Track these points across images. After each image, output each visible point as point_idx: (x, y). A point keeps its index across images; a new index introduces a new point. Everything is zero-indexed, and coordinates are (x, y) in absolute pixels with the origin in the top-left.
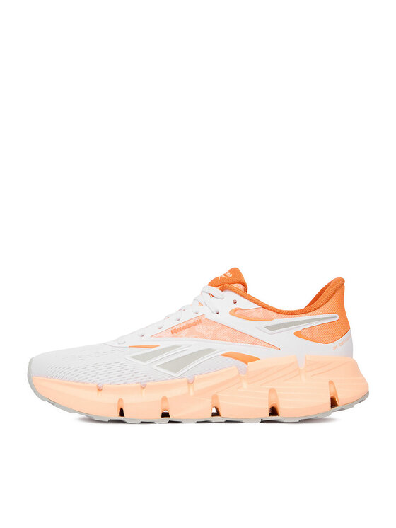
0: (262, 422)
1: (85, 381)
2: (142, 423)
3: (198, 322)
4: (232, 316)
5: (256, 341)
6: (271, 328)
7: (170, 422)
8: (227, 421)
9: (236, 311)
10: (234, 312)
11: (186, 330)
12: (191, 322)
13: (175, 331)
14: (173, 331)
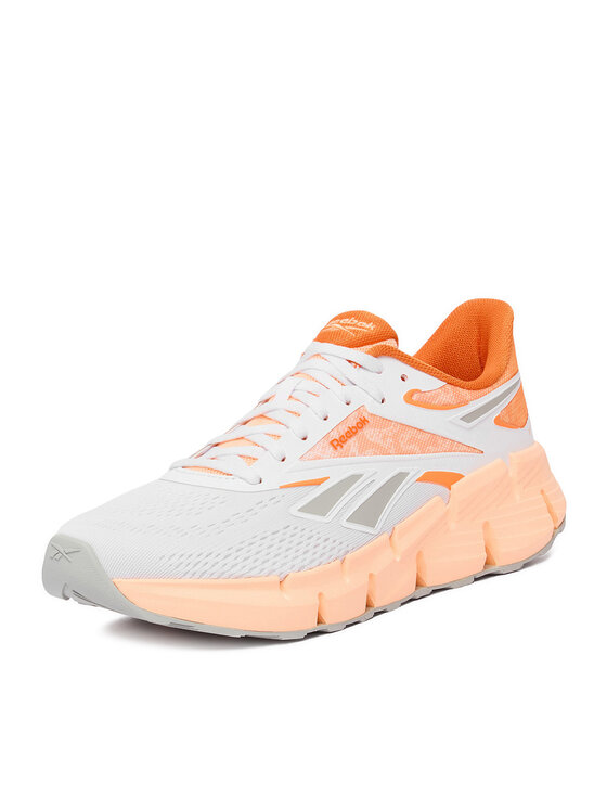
0: (476, 580)
1: (253, 573)
2: (348, 626)
3: (363, 423)
4: (408, 405)
5: (454, 446)
6: (468, 418)
7: (376, 614)
8: (435, 591)
9: (412, 395)
10: (409, 397)
11: (354, 439)
12: (353, 423)
13: (338, 443)
14: (335, 443)
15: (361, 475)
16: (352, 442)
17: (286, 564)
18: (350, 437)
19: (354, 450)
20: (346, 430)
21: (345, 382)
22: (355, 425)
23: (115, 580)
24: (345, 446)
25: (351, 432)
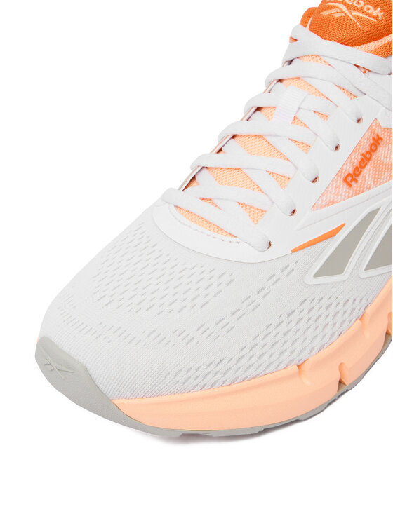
3: (377, 143)
11: (368, 167)
12: (365, 147)
13: (351, 178)
14: (349, 179)
15: (378, 209)
16: (367, 172)
17: (305, 348)
18: (364, 167)
19: (369, 181)
20: (360, 158)
21: (355, 92)
22: (368, 149)
23: (116, 402)
24: (359, 179)
25: (366, 159)
